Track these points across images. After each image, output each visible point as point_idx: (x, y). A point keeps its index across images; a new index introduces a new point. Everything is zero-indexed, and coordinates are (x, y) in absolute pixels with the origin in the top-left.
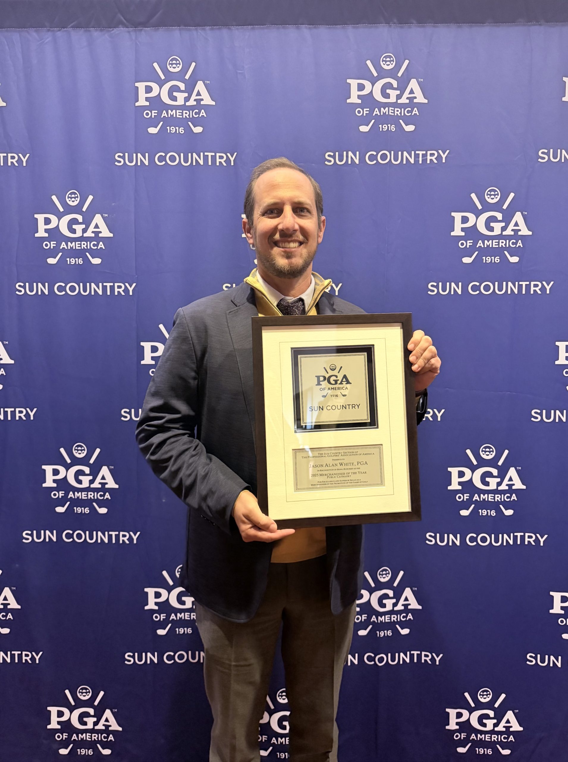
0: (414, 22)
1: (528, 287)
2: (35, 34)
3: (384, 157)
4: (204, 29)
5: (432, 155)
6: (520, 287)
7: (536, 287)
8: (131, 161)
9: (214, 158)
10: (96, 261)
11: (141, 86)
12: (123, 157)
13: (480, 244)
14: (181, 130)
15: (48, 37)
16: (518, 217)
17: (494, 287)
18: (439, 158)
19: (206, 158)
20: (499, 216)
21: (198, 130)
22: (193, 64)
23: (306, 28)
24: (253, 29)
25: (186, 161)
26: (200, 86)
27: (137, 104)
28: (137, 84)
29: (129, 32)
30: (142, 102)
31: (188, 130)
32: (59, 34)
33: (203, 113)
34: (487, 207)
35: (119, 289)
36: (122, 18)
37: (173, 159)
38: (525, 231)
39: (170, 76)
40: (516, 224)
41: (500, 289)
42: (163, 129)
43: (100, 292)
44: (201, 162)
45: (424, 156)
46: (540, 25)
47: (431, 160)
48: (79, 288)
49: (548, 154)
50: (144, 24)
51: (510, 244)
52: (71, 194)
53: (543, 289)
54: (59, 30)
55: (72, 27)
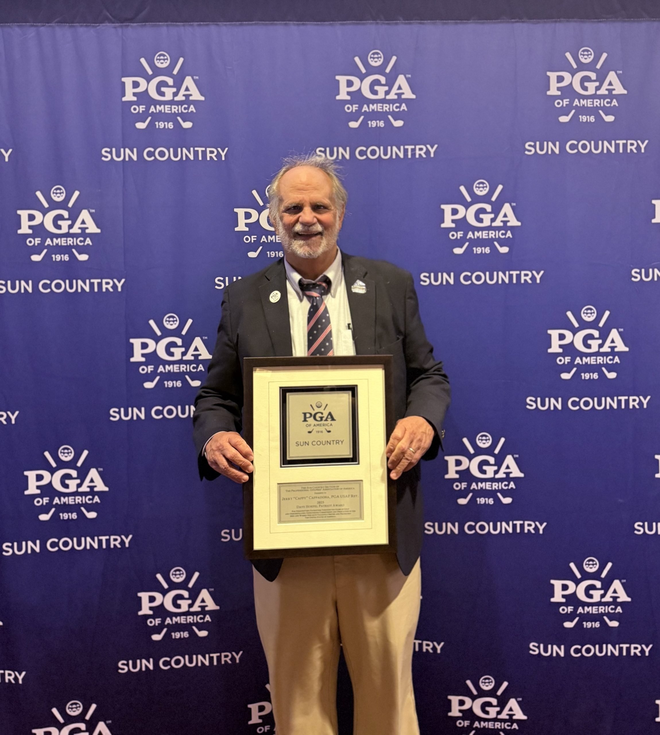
0: (401, 19)
1: (519, 277)
2: (17, 29)
3: (373, 153)
4: (192, 25)
5: (421, 149)
6: (511, 276)
7: (526, 276)
8: (118, 156)
9: (204, 153)
10: (83, 257)
11: (128, 81)
12: (111, 153)
13: (470, 235)
14: (171, 125)
15: (31, 32)
16: (507, 208)
17: (485, 277)
18: (428, 152)
19: (196, 153)
20: (488, 208)
21: (187, 125)
22: (181, 60)
23: (294, 24)
24: (241, 25)
25: (176, 156)
26: (189, 81)
27: (124, 99)
28: (124, 79)
29: (115, 27)
30: (129, 97)
31: (177, 125)
32: (42, 29)
33: (192, 108)
34: (476, 199)
35: (107, 285)
36: (108, 14)
37: (162, 154)
38: (513, 222)
39: (157, 72)
40: (505, 216)
41: (491, 279)
42: (151, 125)
43: (87, 289)
44: (191, 157)
45: (413, 150)
46: (523, 22)
47: (420, 155)
48: (65, 285)
49: (534, 147)
50: (131, 20)
51: (500, 234)
52: (56, 189)
53: (533, 278)
54: (43, 26)
55: (57, 22)
